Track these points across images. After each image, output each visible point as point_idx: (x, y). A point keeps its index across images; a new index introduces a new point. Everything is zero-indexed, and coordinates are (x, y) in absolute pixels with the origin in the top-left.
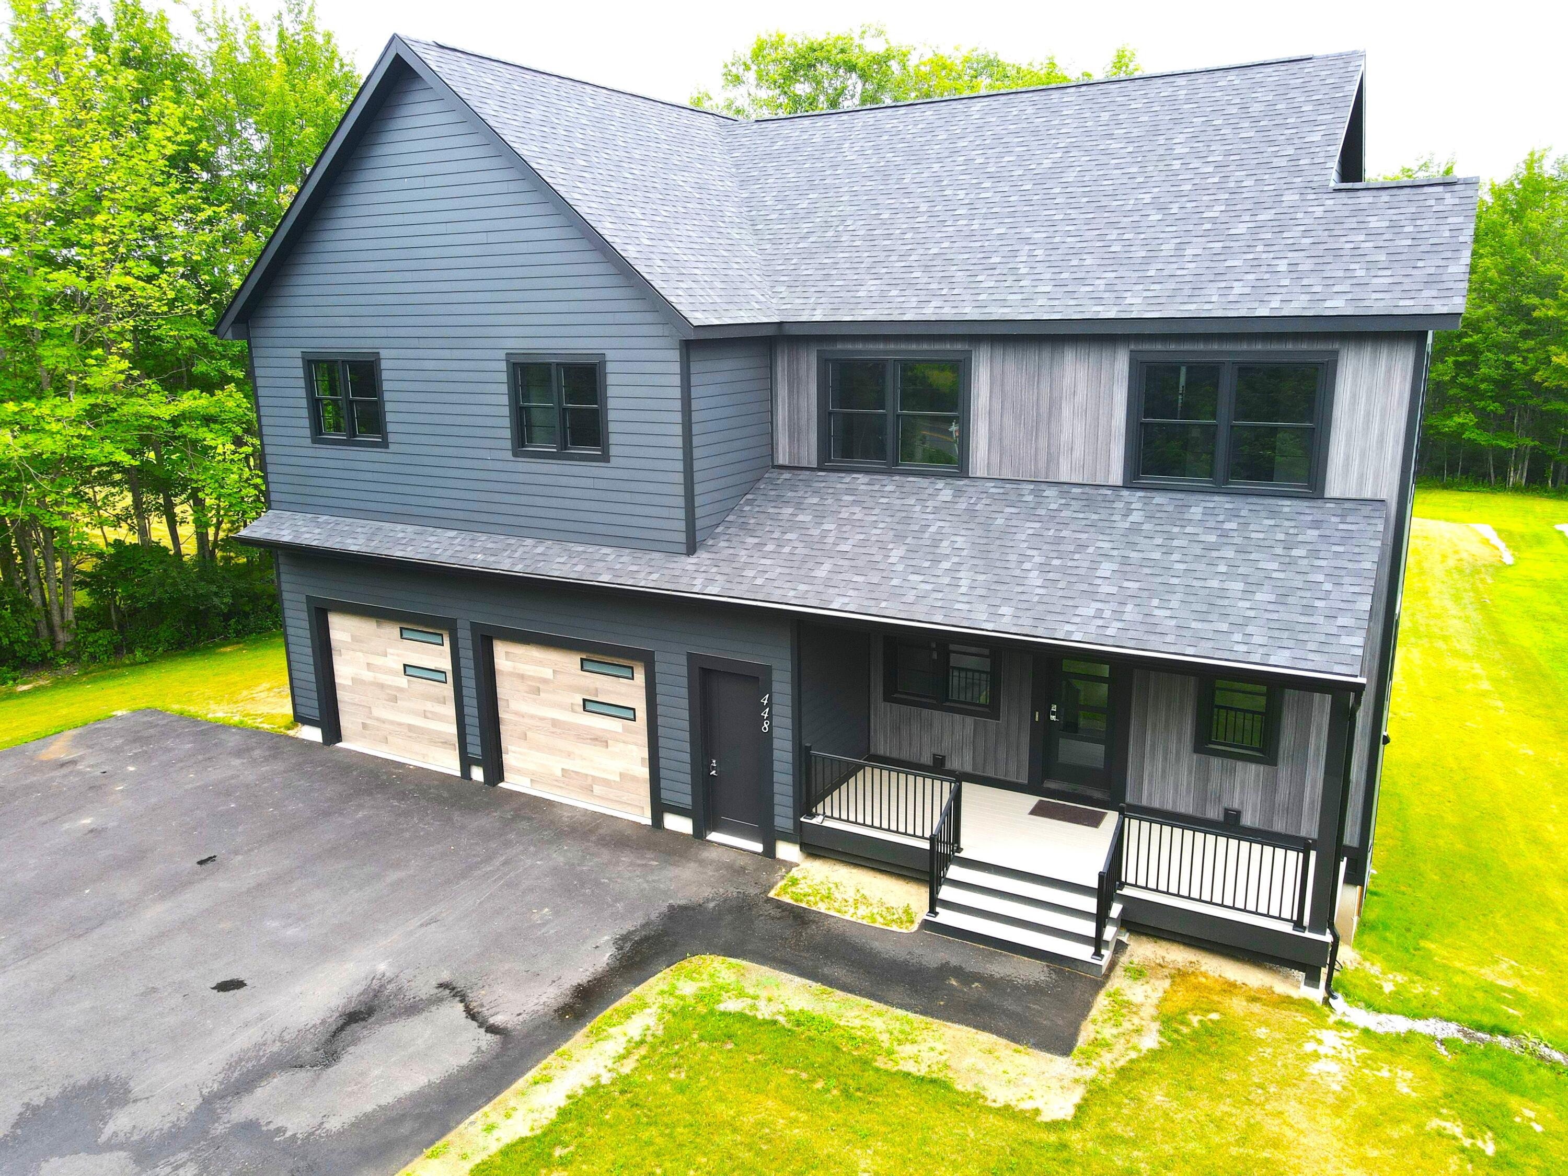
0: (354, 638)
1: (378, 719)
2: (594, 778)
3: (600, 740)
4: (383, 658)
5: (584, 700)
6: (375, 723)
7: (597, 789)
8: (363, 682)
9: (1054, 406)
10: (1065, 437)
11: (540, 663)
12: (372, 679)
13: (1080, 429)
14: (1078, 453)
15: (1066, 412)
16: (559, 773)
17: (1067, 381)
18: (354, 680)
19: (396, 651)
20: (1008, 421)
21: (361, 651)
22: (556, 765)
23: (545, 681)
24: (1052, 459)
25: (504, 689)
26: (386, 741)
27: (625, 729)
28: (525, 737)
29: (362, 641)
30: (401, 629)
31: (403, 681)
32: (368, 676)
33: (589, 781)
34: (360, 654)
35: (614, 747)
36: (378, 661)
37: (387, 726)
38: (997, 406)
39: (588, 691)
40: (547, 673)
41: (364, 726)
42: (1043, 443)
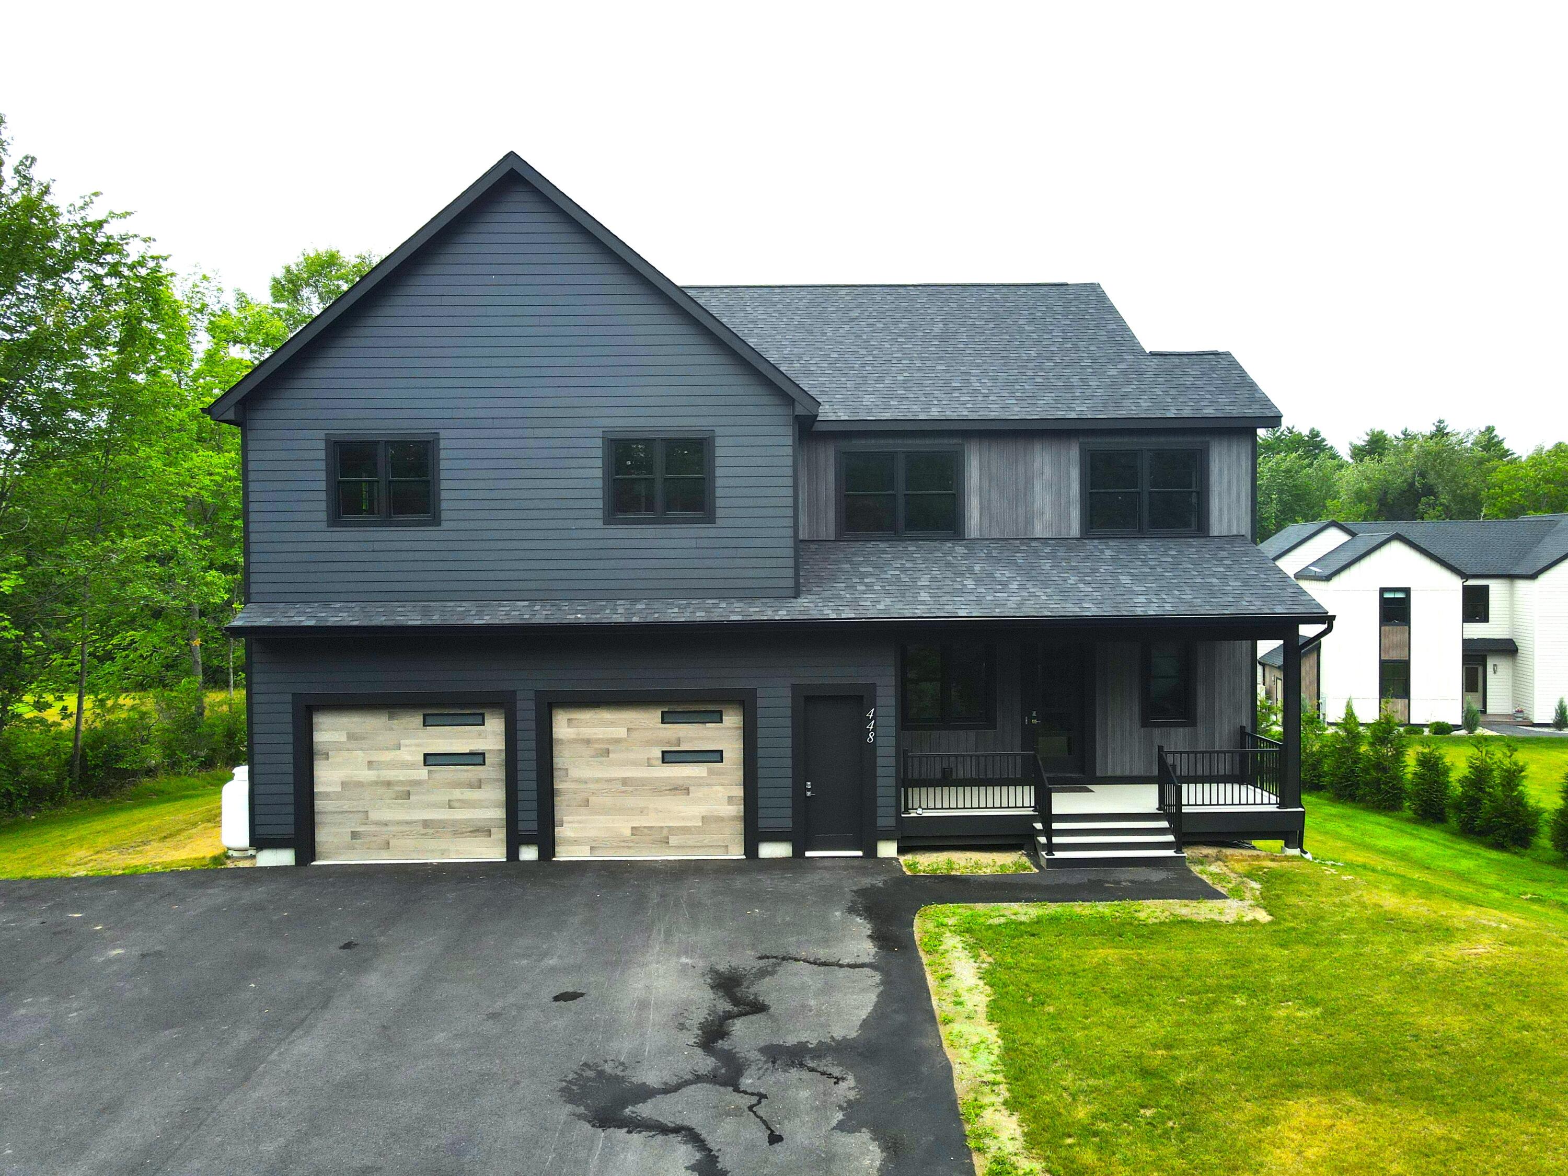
0: (351, 737)
1: (377, 823)
2: (671, 829)
3: (681, 789)
4: (398, 752)
5: (663, 752)
6: (373, 828)
7: (673, 840)
8: (359, 784)
9: (1029, 482)
10: (1037, 505)
11: (612, 724)
12: (375, 779)
13: (1048, 499)
14: (1047, 516)
15: (1038, 487)
16: (628, 832)
17: (1037, 464)
18: (343, 784)
19: (413, 742)
20: (995, 495)
21: (361, 749)
22: (623, 826)
23: (617, 741)
24: (1029, 522)
25: (563, 758)
26: (387, 845)
27: (711, 773)
28: (586, 803)
29: (364, 738)
30: (425, 716)
31: (423, 773)
32: (368, 775)
33: (665, 832)
34: (360, 753)
35: (696, 793)
36: (387, 756)
37: (390, 828)
38: (986, 484)
39: (669, 743)
40: (621, 732)
41: (355, 835)
42: (1021, 510)
